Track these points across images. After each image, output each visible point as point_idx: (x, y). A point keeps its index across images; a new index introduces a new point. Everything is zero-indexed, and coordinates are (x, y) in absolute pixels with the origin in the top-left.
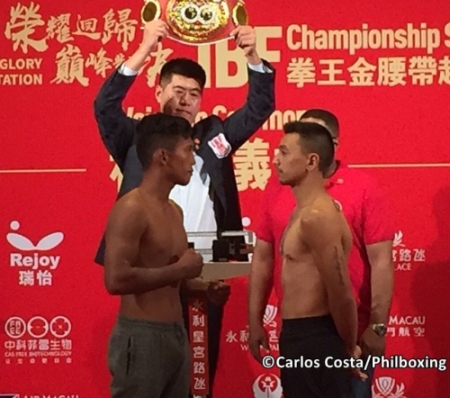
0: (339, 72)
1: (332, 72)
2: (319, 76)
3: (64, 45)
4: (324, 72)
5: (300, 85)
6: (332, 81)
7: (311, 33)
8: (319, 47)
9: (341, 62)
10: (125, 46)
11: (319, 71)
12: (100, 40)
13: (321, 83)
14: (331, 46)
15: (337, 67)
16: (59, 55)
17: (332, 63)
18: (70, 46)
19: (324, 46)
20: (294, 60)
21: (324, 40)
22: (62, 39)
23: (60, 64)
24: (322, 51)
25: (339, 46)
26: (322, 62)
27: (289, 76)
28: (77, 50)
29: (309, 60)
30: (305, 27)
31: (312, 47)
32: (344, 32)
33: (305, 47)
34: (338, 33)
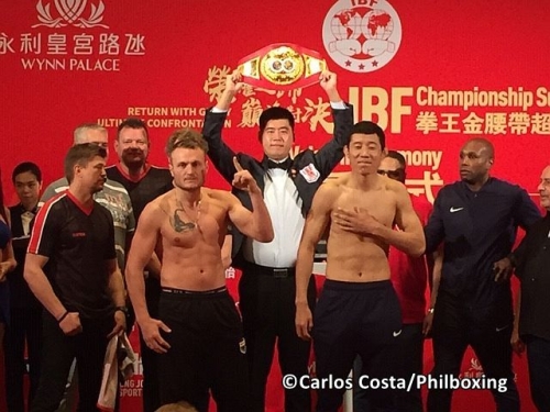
0: (456, 123)
1: (450, 123)
2: (441, 126)
3: (248, 98)
4: (444, 123)
5: (426, 132)
6: (450, 130)
7: (435, 93)
8: (441, 104)
9: (457, 115)
10: (294, 100)
11: (440, 122)
12: (275, 95)
13: (442, 131)
14: (450, 104)
15: (454, 119)
16: (244, 106)
17: (450, 116)
18: (253, 100)
19: (445, 103)
20: (422, 113)
21: (445, 98)
22: (247, 94)
23: (245, 112)
24: (443, 107)
25: (456, 104)
26: (443, 115)
27: (418, 125)
28: (258, 102)
29: (433, 113)
30: (430, 88)
31: (435, 104)
32: (460, 93)
33: (430, 103)
34: (455, 94)
